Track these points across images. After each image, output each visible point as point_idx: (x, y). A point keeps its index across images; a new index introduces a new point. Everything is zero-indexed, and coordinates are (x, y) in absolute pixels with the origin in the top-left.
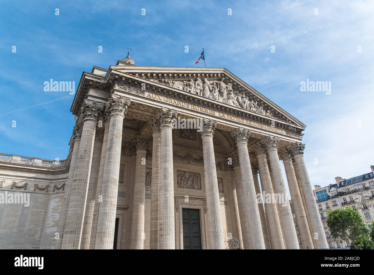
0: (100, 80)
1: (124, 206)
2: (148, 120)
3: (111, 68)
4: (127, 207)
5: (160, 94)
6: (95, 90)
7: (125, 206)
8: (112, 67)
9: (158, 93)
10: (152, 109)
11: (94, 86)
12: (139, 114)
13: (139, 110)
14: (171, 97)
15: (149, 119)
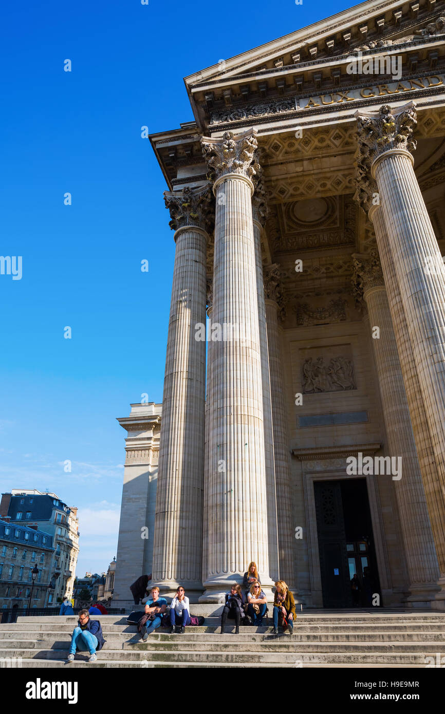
0: (190, 138)
1: (370, 444)
2: (347, 187)
3: (189, 85)
4: (378, 447)
5: (343, 88)
6: (188, 167)
7: (374, 444)
8: (188, 81)
9: (337, 89)
10: (335, 138)
11: (183, 159)
12: (311, 178)
13: (302, 160)
14: (381, 81)
15: (348, 179)
